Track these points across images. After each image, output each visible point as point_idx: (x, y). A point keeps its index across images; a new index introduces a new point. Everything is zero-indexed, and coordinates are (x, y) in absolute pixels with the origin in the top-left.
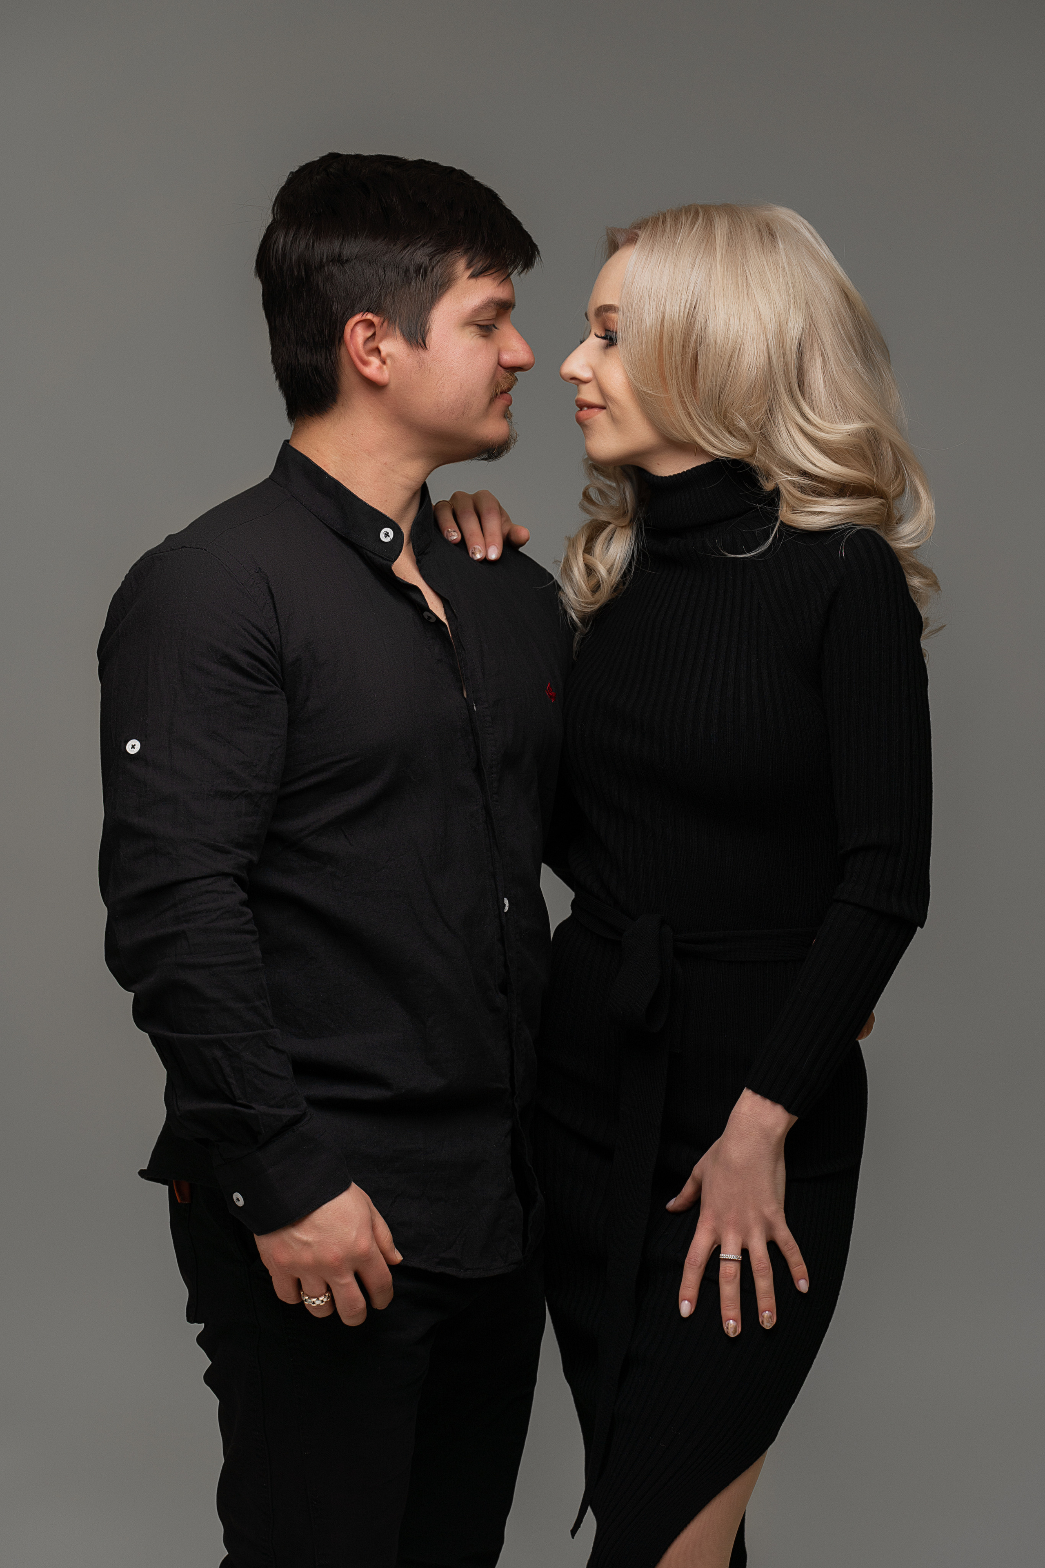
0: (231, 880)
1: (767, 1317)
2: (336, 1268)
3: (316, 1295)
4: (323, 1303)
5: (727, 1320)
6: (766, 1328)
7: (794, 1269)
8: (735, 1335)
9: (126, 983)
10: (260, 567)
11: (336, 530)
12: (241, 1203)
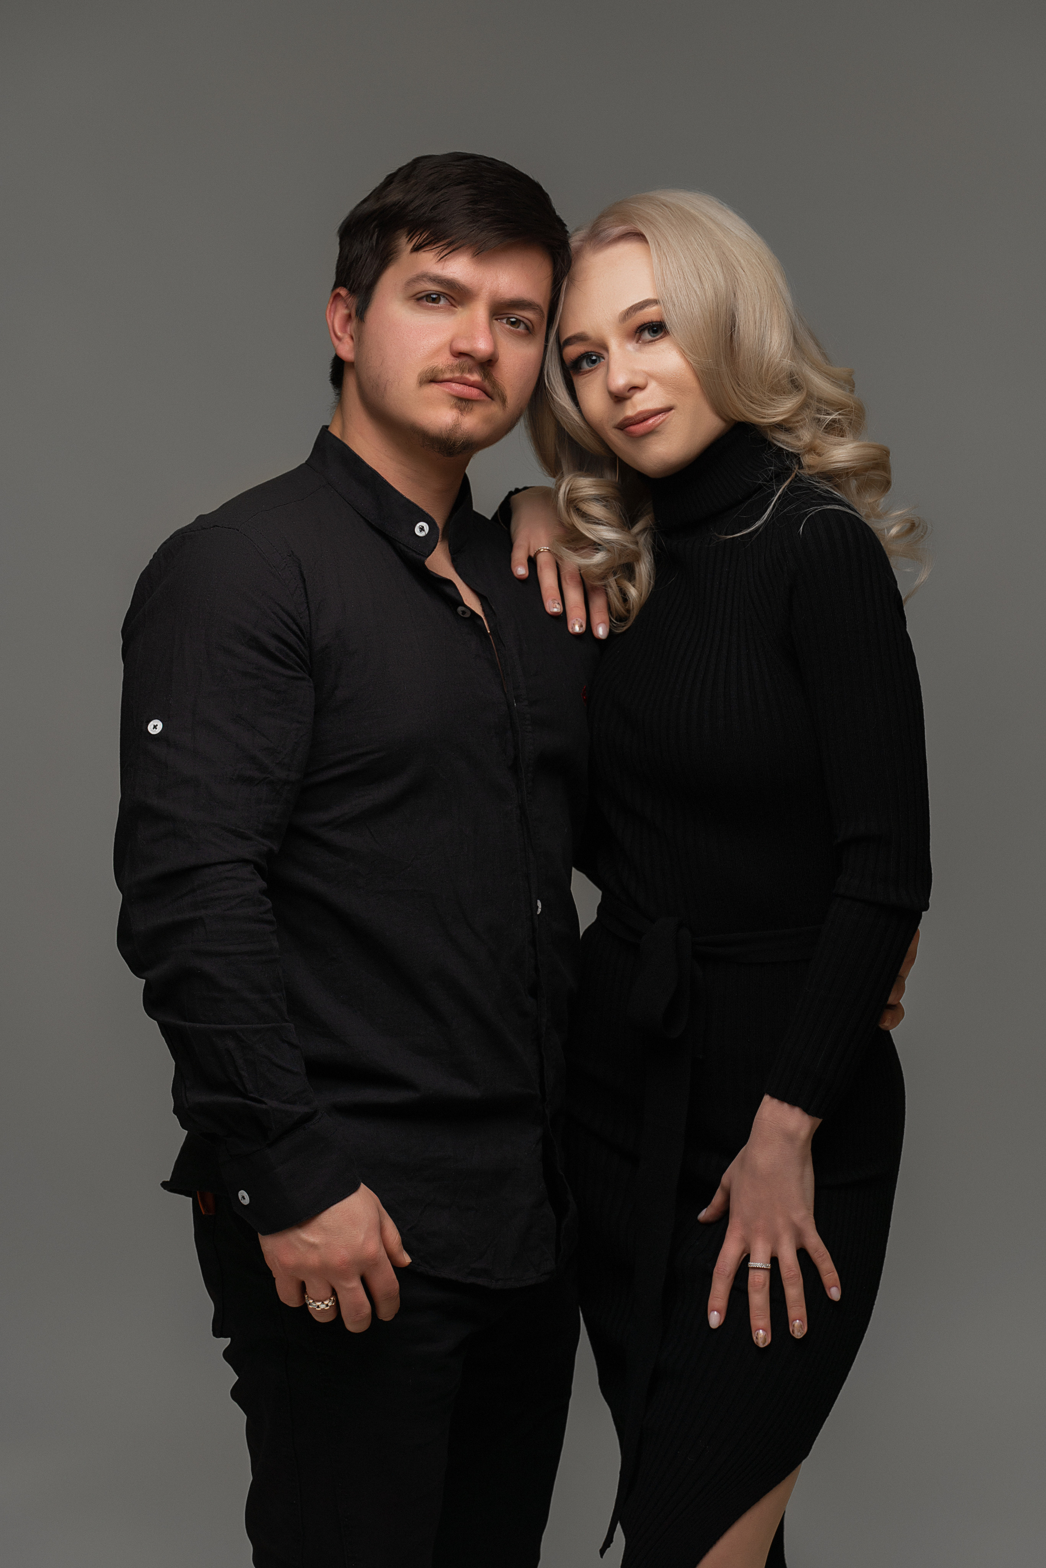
0: (251, 867)
1: (798, 1327)
2: (343, 1273)
3: (321, 1299)
4: (328, 1308)
5: (756, 1331)
6: (797, 1337)
7: (825, 1277)
8: (765, 1346)
9: (137, 968)
10: (293, 550)
11: (370, 521)
12: (246, 1201)
